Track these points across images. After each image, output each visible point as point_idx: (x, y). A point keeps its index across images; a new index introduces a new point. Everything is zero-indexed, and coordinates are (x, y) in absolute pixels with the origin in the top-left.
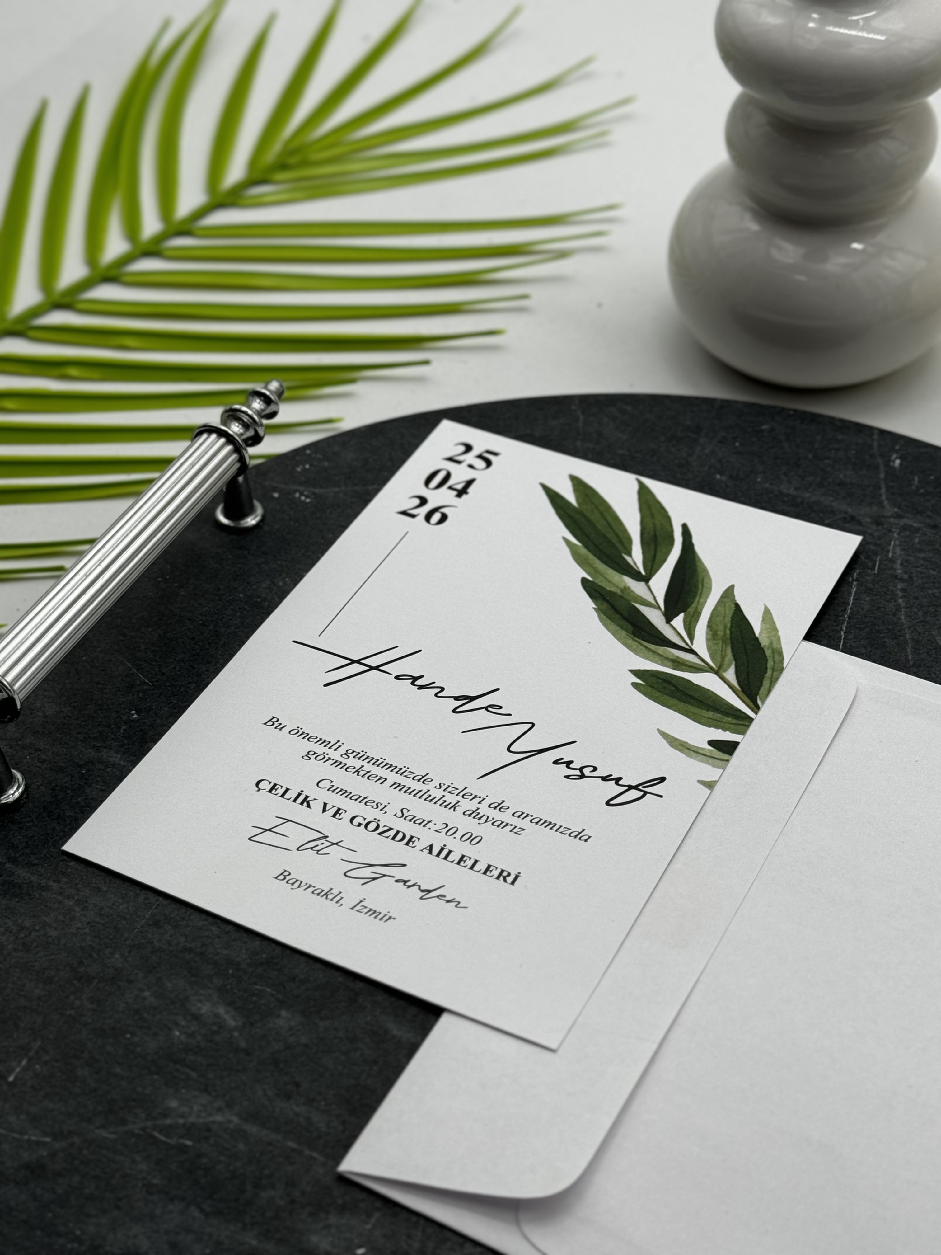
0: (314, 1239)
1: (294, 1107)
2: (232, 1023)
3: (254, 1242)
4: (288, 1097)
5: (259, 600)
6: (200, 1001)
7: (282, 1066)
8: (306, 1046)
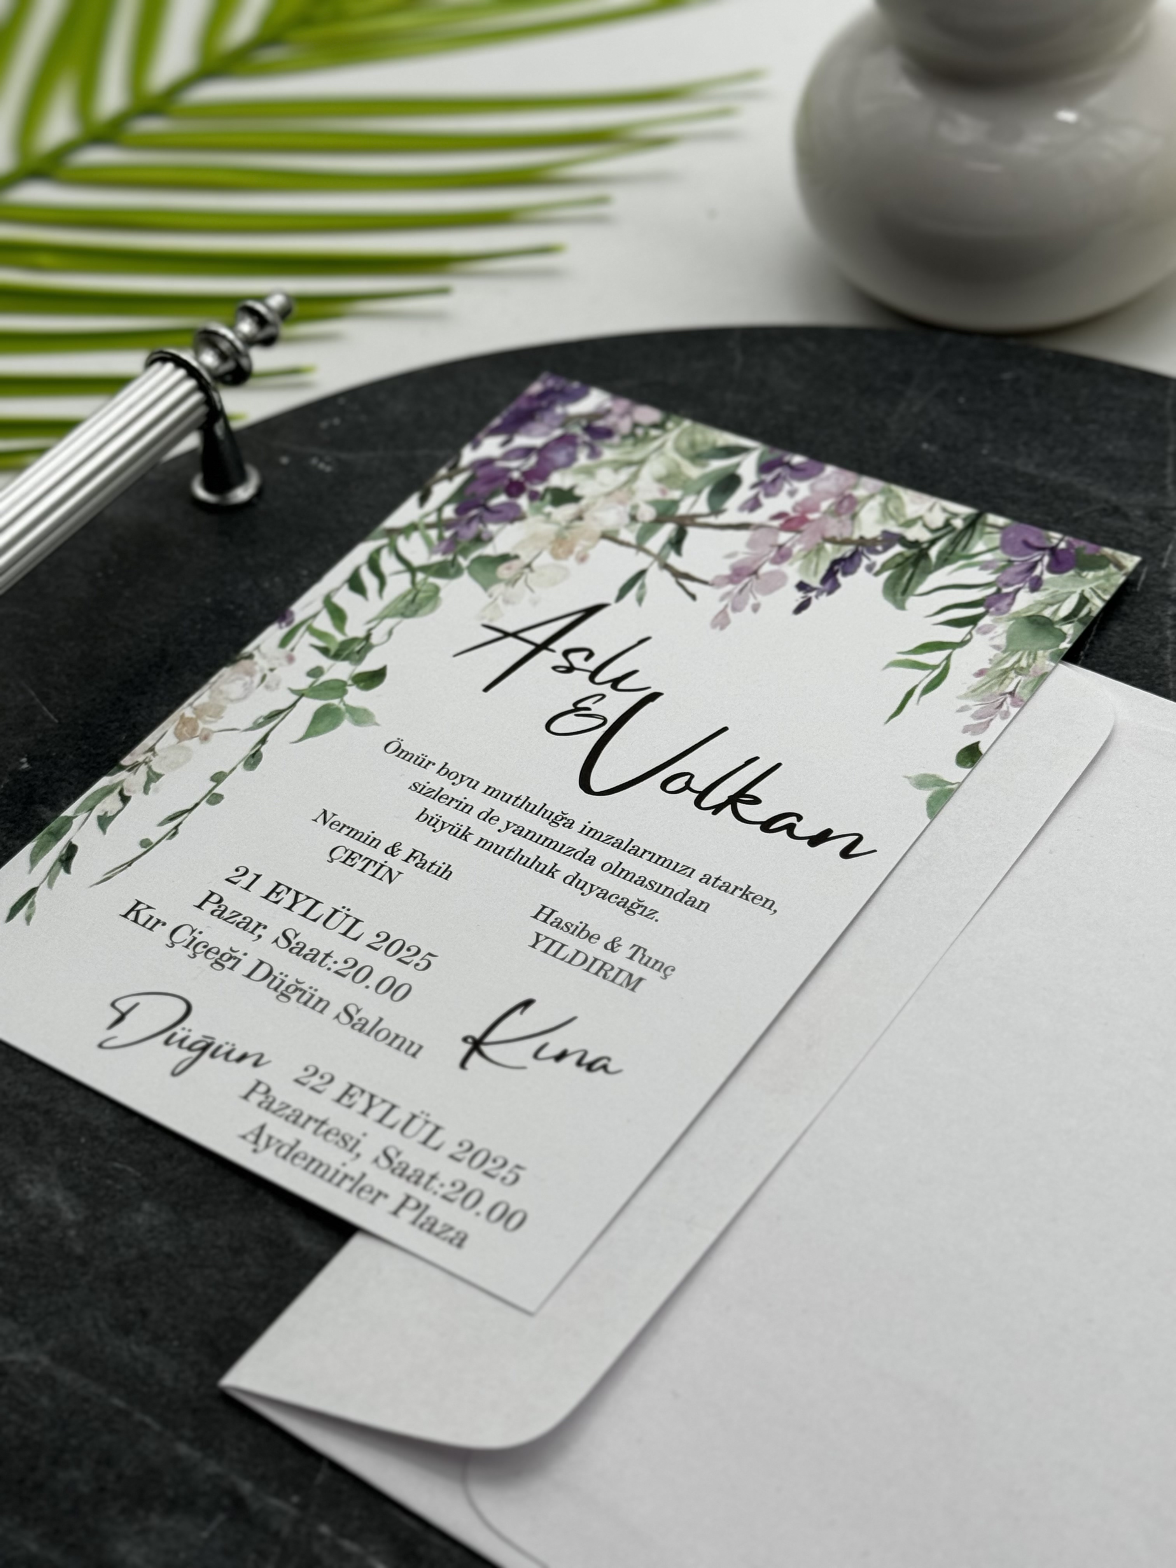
0: (123, 1548)
1: (134, 1348)
2: (71, 1216)
3: (34, 1547)
4: (126, 1330)
5: (232, 607)
6: (31, 1182)
7: (127, 1283)
8: (169, 1256)
